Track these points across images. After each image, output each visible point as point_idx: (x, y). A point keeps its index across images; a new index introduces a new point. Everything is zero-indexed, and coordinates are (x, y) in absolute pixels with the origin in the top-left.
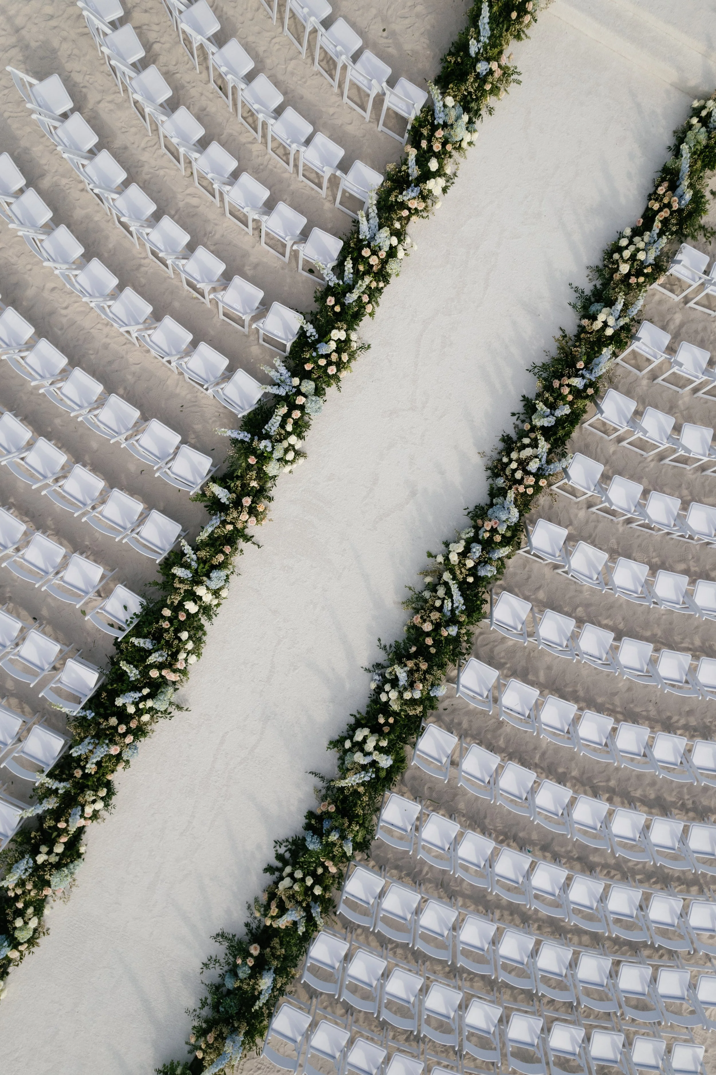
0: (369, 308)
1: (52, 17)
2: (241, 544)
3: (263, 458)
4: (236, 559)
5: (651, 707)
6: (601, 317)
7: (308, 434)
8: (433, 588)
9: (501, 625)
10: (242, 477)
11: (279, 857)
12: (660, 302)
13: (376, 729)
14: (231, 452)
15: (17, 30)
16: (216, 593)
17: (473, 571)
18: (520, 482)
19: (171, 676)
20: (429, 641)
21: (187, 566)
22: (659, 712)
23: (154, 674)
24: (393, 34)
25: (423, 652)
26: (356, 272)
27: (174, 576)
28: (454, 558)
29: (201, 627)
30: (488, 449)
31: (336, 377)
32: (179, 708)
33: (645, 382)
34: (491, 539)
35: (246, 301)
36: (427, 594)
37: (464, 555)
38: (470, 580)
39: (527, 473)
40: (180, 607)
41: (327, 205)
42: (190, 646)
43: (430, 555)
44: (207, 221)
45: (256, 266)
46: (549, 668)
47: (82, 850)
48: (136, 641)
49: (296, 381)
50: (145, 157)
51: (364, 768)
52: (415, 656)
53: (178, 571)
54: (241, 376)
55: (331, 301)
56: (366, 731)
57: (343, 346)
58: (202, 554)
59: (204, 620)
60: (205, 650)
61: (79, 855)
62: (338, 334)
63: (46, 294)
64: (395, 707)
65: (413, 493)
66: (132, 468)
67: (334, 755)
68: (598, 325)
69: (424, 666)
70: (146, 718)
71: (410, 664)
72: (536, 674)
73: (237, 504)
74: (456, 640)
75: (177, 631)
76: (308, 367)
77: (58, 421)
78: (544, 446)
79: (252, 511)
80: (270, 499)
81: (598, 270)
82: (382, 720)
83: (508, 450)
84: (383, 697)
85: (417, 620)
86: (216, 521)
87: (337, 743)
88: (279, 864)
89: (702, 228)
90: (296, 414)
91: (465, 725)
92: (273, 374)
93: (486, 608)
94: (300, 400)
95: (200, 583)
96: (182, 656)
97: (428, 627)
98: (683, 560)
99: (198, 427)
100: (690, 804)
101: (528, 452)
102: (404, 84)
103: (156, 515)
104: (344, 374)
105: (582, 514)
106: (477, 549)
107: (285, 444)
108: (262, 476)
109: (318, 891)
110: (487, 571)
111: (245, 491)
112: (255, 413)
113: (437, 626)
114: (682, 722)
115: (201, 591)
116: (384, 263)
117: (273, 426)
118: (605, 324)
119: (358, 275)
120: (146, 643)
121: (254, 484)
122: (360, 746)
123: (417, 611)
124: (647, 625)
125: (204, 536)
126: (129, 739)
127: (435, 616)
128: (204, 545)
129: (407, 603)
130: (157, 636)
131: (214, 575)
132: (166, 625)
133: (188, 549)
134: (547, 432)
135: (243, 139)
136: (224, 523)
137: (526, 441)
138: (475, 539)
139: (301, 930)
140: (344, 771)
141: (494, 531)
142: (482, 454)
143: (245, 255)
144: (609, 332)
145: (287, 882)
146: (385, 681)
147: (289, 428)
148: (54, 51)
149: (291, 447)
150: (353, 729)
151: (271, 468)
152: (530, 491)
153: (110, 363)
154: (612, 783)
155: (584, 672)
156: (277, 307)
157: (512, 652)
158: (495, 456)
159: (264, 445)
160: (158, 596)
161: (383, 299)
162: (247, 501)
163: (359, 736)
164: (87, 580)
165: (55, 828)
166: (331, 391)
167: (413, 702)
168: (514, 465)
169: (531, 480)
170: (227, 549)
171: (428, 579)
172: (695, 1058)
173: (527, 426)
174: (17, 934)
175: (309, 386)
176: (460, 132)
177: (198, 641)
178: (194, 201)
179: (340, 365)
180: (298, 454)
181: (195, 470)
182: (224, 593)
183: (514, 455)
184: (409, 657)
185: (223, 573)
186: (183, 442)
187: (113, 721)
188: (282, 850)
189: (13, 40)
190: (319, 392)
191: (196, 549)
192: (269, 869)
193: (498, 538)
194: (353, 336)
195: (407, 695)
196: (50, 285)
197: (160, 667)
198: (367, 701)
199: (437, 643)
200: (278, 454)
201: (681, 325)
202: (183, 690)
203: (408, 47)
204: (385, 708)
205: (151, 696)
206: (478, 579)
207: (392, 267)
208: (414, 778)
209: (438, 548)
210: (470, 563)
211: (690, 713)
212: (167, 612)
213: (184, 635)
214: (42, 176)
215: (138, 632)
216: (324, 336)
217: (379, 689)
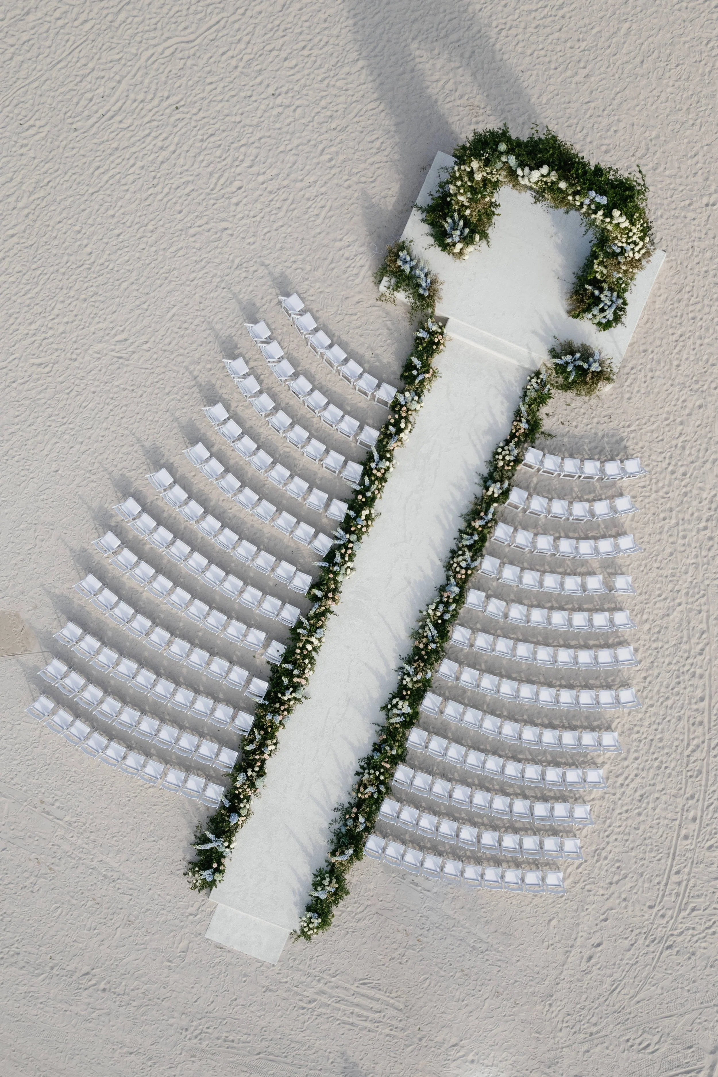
0: (379, 496)
1: (211, 369)
2: (329, 615)
3: (336, 574)
4: (327, 623)
5: (541, 677)
6: (491, 489)
7: (355, 559)
8: (423, 627)
9: (456, 641)
10: (327, 584)
11: (362, 767)
12: (525, 473)
13: (403, 698)
14: (320, 573)
15: (195, 378)
16: (320, 640)
17: (441, 617)
18: (459, 572)
19: (303, 682)
20: (423, 653)
21: (305, 628)
22: (545, 679)
23: (295, 680)
24: (377, 356)
25: (421, 658)
26: (370, 480)
27: (299, 634)
28: (430, 612)
29: (313, 658)
30: (443, 557)
31: (366, 532)
32: (306, 698)
33: (521, 514)
34: (448, 602)
35: (320, 499)
36: (421, 631)
37: (435, 610)
38: (440, 621)
39: (461, 568)
40: (304, 648)
41: (353, 445)
42: (309, 666)
43: (421, 612)
44: (295, 459)
45: (321, 479)
46: (486, 662)
47: (266, 771)
48: (284, 666)
49: (348, 536)
50: (261, 430)
51: (398, 715)
52: (418, 660)
53: (300, 631)
54: (322, 536)
55: (360, 497)
56: (398, 699)
57: (368, 518)
58: (312, 622)
59: (314, 654)
60: (316, 668)
61: (265, 773)
62: (365, 513)
63: (220, 503)
64: (410, 685)
65: (409, 583)
66: (271, 583)
67: (383, 713)
68: (490, 493)
69: (422, 664)
70: (292, 703)
71: (415, 664)
72: (480, 666)
73: (326, 597)
74: (435, 651)
75: (303, 659)
76: (353, 529)
77: (233, 565)
78: (468, 555)
79: (333, 599)
80: (340, 592)
81: (490, 462)
82: (404, 693)
83: (452, 558)
84: (404, 682)
85: (417, 643)
86: (317, 606)
87: (384, 708)
88: (362, 771)
89: (542, 433)
90: (349, 551)
91: (447, 694)
92: (337, 534)
93: (449, 634)
94: (350, 545)
95: (312, 636)
96: (306, 671)
97: (421, 646)
98: (549, 601)
99: (301, 561)
100: (566, 725)
101: (461, 558)
102: (385, 386)
103: (288, 606)
104: (370, 530)
105: (495, 584)
106: (441, 607)
107: (345, 566)
108: (336, 582)
109: (382, 778)
110: (447, 617)
111: (329, 590)
112: (330, 552)
113: (426, 645)
114: (558, 683)
115: (313, 639)
116: (384, 474)
117: (338, 559)
118: (493, 493)
119: (372, 482)
120: (289, 666)
121: (333, 586)
122: (396, 706)
123: (416, 639)
124: (534, 636)
125: (312, 613)
126: (286, 713)
127: (425, 640)
128: (312, 617)
129: (411, 636)
130: (294, 663)
131: (318, 631)
132: (298, 657)
133: (304, 620)
134: (470, 547)
135: (308, 416)
136: (320, 606)
137: (460, 552)
138: (441, 602)
139: (376, 796)
140: (388, 718)
141: (448, 597)
142: (441, 560)
143: (315, 474)
144: (496, 495)
145: (366, 776)
146: (404, 674)
147: (347, 559)
148: (213, 385)
149: (348, 567)
150: (391, 700)
151: (340, 578)
152: (463, 577)
153: (255, 534)
154: (525, 717)
155: (504, 662)
156: (335, 501)
157: (467, 656)
158: (447, 560)
159: (336, 568)
160: (291, 644)
161: (385, 490)
162: (330, 595)
163: (394, 701)
164: (258, 640)
165: (254, 759)
166: (364, 537)
167: (418, 681)
168: (455, 565)
169: (463, 571)
170: (323, 619)
171: (421, 623)
172: (576, 845)
173: (460, 545)
174: (241, 811)
175: (353, 538)
176: (414, 406)
177: (312, 664)
178: (288, 450)
179: (367, 526)
180: (351, 569)
181: (304, 583)
182: (323, 640)
183: (455, 560)
184: (415, 661)
185: (322, 630)
186: (297, 570)
187: (277, 705)
188: (362, 764)
189: (194, 383)
190: (359, 539)
191: (308, 619)
192: (358, 774)
193: (451, 601)
194: (373, 511)
195: (415, 679)
196: (221, 499)
197: (298, 676)
198: (397, 686)
199: (427, 653)
200: (342, 572)
201: (537, 484)
202: (307, 689)
203: (385, 361)
204: (405, 688)
205: (294, 691)
206: (444, 621)
207: (387, 475)
208: (424, 723)
209: (424, 608)
210: (438, 614)
211: (562, 678)
212: (298, 651)
213: (307, 661)
214: (213, 446)
215: (285, 661)
216: (358, 514)
217: (403, 679)
